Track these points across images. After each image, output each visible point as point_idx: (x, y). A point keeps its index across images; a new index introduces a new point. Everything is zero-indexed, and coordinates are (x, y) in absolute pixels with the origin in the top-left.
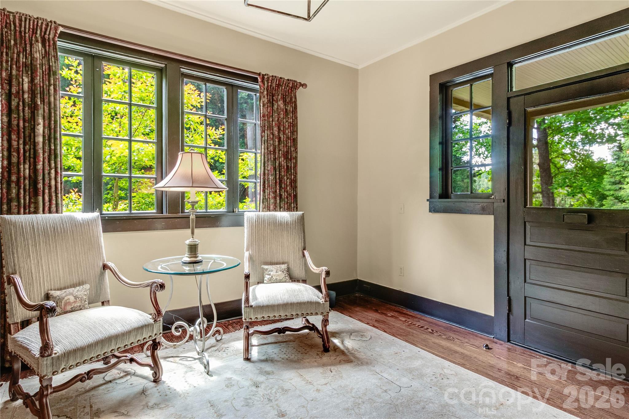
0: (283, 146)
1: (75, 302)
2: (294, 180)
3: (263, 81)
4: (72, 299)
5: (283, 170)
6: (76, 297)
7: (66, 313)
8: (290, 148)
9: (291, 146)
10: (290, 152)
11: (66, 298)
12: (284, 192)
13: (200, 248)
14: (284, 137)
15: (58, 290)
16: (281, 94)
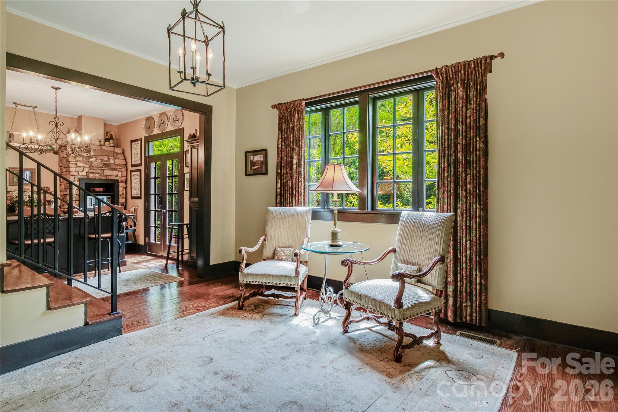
0: (462, 139)
1: (283, 256)
2: (476, 176)
3: (437, 76)
4: (282, 254)
5: (461, 165)
6: (284, 253)
7: (279, 260)
8: (472, 139)
9: (473, 136)
10: (471, 144)
11: (280, 253)
12: (462, 191)
13: (339, 236)
14: (462, 127)
15: (280, 247)
16: (461, 80)
